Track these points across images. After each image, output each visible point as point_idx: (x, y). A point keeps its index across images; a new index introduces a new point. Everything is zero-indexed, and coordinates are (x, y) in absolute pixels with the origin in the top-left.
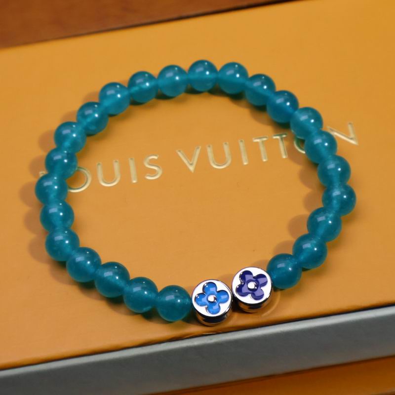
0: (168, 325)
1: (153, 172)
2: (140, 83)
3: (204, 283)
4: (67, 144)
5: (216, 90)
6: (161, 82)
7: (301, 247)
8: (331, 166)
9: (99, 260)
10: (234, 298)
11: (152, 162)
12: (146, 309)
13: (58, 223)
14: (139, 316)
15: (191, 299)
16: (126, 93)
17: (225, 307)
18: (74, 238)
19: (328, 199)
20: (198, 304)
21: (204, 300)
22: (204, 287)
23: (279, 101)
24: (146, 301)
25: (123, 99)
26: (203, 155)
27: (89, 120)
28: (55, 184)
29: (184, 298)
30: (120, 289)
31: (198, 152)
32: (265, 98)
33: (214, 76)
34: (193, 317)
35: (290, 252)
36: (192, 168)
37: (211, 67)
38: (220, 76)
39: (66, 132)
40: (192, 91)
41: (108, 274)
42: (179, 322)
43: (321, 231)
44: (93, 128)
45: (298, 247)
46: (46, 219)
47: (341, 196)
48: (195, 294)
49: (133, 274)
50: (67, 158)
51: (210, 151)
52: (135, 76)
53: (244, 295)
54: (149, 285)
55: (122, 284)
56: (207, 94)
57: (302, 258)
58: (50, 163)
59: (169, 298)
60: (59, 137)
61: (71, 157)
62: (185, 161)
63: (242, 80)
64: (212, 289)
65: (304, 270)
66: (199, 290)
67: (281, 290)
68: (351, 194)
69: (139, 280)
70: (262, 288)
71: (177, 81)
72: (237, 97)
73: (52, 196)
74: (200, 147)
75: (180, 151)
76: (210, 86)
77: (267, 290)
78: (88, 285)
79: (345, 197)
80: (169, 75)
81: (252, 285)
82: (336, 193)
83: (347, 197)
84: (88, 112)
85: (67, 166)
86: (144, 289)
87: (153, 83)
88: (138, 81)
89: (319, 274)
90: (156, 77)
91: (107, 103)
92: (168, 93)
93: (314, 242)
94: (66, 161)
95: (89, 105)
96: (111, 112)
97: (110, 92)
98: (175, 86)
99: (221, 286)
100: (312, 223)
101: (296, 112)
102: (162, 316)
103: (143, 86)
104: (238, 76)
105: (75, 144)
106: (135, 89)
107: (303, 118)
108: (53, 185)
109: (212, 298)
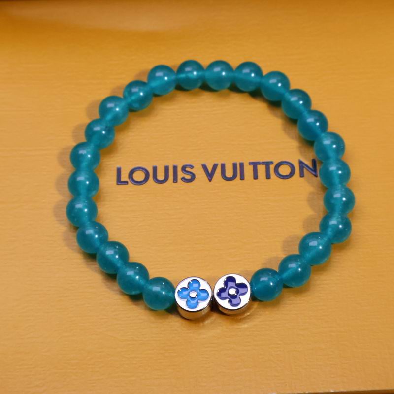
2: (189, 72)
3: (189, 280)
4: (109, 117)
5: (256, 93)
6: (207, 74)
8: (337, 195)
9: (106, 237)
10: (213, 297)
12: (134, 293)
13: (83, 191)
15: (174, 291)
16: (173, 77)
17: (203, 305)
18: (93, 209)
19: (324, 225)
20: (179, 296)
21: (185, 293)
22: (189, 283)
23: (310, 120)
25: (168, 83)
27: (133, 98)
28: (88, 153)
29: (169, 291)
30: (116, 269)
32: (300, 114)
33: (258, 80)
34: (174, 309)
37: (257, 70)
38: (263, 81)
39: (110, 105)
40: (235, 88)
41: (109, 252)
43: (309, 255)
44: (136, 106)
45: (284, 263)
46: (73, 185)
47: (337, 226)
48: (178, 288)
50: (105, 130)
52: (185, 64)
53: (223, 298)
54: (142, 270)
55: (119, 264)
57: (285, 275)
58: (89, 131)
60: (103, 109)
61: (109, 130)
63: (283, 91)
64: (196, 285)
65: (285, 286)
66: (184, 284)
67: (260, 301)
68: (347, 225)
70: (241, 297)
71: (222, 76)
73: (84, 164)
76: (252, 88)
77: (245, 299)
79: (341, 226)
80: (217, 69)
81: (232, 291)
82: (333, 222)
83: (343, 227)
84: (135, 90)
85: (104, 137)
86: (136, 274)
87: (201, 73)
88: (188, 69)
90: (205, 68)
91: (154, 84)
92: (213, 86)
94: (104, 132)
95: (136, 83)
96: (157, 92)
97: (159, 74)
98: (220, 81)
99: (204, 285)
100: (304, 245)
101: (323, 135)
103: (190, 75)
104: (280, 85)
105: (116, 119)
106: (183, 76)
107: (327, 142)
108: (87, 153)
109: (193, 294)
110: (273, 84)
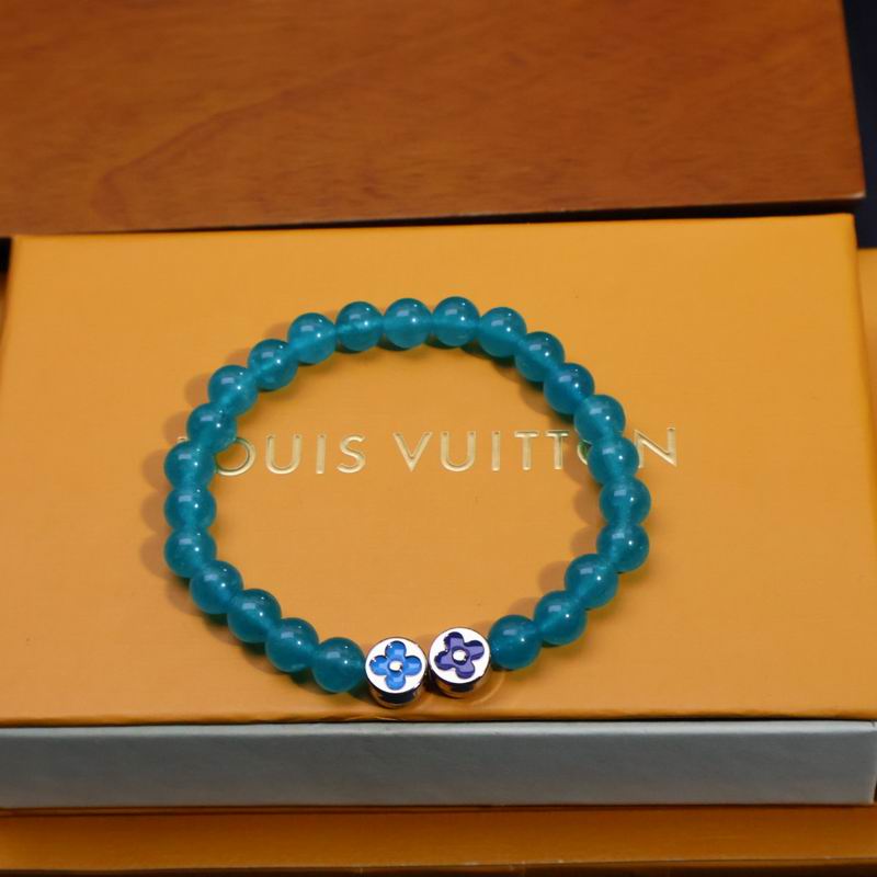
0: (327, 697)
1: (351, 462)
2: (354, 320)
3: (388, 642)
4: (226, 399)
5: (473, 347)
6: (388, 323)
7: (547, 609)
8: (621, 492)
9: (240, 585)
10: (429, 667)
11: (353, 447)
12: (295, 668)
13: (190, 518)
14: (285, 677)
15: (364, 661)
16: (331, 332)
17: (413, 682)
18: (209, 545)
19: (604, 542)
20: (372, 670)
21: (383, 666)
22: (387, 648)
23: (564, 378)
24: (299, 656)
25: (323, 341)
26: (434, 447)
27: (266, 367)
28: (194, 458)
29: (354, 659)
30: (261, 632)
31: (427, 439)
32: (544, 371)
33: (472, 324)
34: (365, 690)
35: (530, 616)
36: (411, 465)
37: (470, 310)
38: (481, 325)
39: (227, 380)
40: (436, 343)
41: (248, 606)
42: (343, 694)
43: (582, 591)
44: (271, 380)
45: (542, 610)
46: (173, 510)
47: (625, 541)
48: (371, 657)
49: (287, 612)
50: (221, 422)
51: (445, 441)
52: (349, 308)
53: (445, 667)
54: (307, 631)
55: (267, 624)
56: (459, 349)
57: (545, 626)
58: (194, 425)
59: (333, 655)
60: (216, 387)
61: (228, 421)
62: (404, 452)
63: (514, 338)
64: (398, 652)
65: (546, 645)
66: (379, 650)
67: (508, 670)
68: (642, 540)
69: (294, 623)
70: (474, 662)
71: (412, 324)
72: (504, 362)
73: (189, 476)
74: (431, 433)
75: (398, 435)
76: (464, 339)
77: (481, 666)
78: (217, 619)
79: (630, 543)
80: (403, 313)
81: (459, 656)
82: (619, 535)
83: (634, 544)
84: (267, 354)
85: (222, 434)
86: (298, 636)
87: (375, 323)
88: (352, 317)
89: (570, 655)
90: (383, 313)
91: (299, 344)
92: (397, 342)
93: (567, 604)
94: (219, 425)
95: (270, 343)
96: (303, 359)
97: (306, 328)
98: (409, 332)
99: (412, 649)
100: (573, 574)
101: (587, 400)
102: (317, 680)
103: (359, 326)
104: (509, 330)
105: (238, 402)
106: (346, 328)
107: (595, 411)
108: (192, 460)
109: (395, 666)
110: (498, 327)
